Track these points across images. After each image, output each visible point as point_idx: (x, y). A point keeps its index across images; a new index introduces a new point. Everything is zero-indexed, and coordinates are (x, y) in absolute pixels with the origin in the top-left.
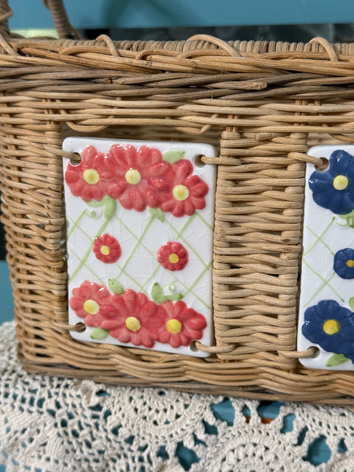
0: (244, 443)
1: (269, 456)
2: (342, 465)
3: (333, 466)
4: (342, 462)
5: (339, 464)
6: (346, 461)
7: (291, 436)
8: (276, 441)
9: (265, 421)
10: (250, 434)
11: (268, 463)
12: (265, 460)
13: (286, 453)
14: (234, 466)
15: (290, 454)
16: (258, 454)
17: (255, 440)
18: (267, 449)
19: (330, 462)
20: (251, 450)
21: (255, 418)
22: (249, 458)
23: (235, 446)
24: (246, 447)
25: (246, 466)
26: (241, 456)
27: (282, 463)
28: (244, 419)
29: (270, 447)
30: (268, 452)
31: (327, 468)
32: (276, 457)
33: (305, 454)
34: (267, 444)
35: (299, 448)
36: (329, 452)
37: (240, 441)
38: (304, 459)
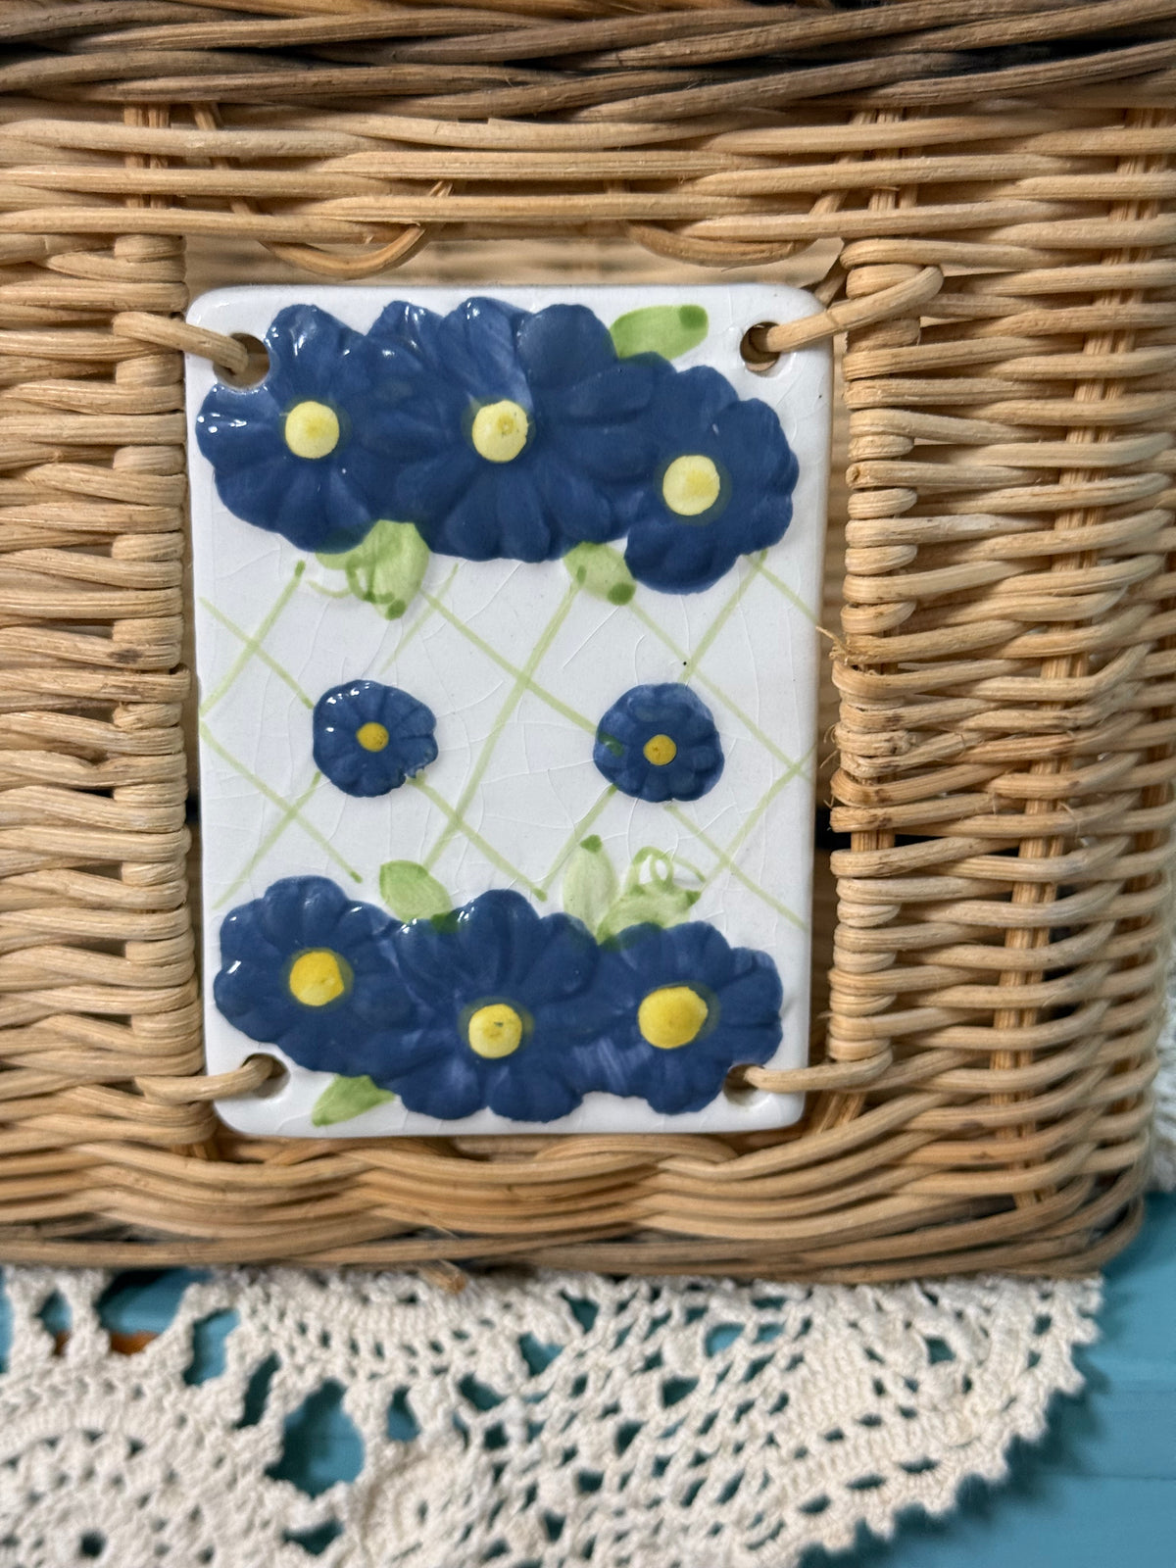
0: (50, 1431)
1: (146, 1475)
2: (410, 1486)
3: (374, 1492)
4: (409, 1475)
5: (399, 1483)
6: (421, 1470)
7: (222, 1394)
8: (169, 1417)
9: (123, 1345)
10: (71, 1396)
11: (144, 1501)
12: (133, 1488)
13: (206, 1456)
14: (19, 1520)
15: (219, 1462)
16: (105, 1468)
17: (91, 1419)
18: (136, 1448)
19: (365, 1477)
20: (76, 1457)
21: (86, 1336)
22: (72, 1486)
23: (19, 1445)
24: (61, 1446)
25: (64, 1517)
26: (42, 1481)
27: (191, 1497)
28: (45, 1344)
29: (148, 1440)
30: (140, 1458)
31: (352, 1500)
32: (171, 1478)
33: (272, 1456)
34: (133, 1429)
35: (248, 1435)
36: (354, 1440)
37: (37, 1426)
38: (275, 1473)
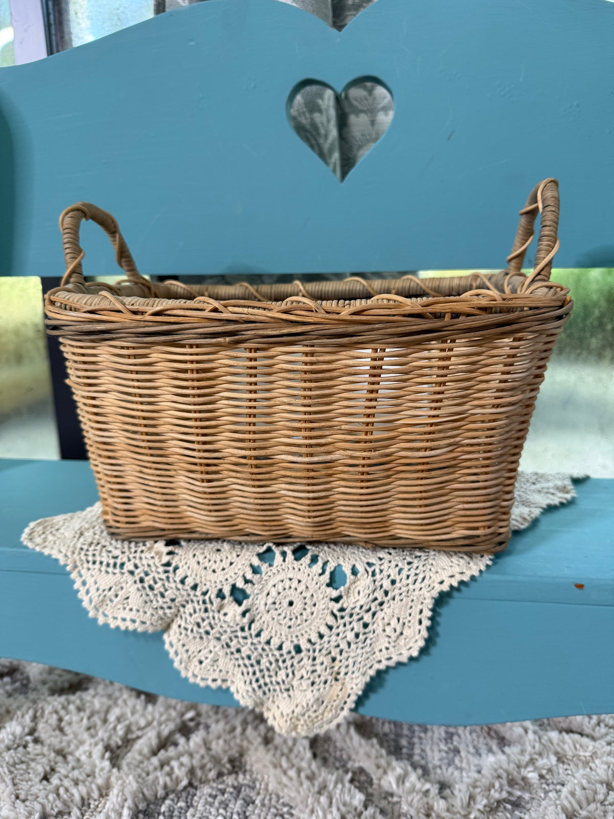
0: (282, 579)
1: (302, 587)
2: (356, 587)
3: (349, 588)
4: (356, 584)
5: (354, 586)
6: (358, 583)
7: (317, 568)
8: (306, 574)
9: (297, 559)
10: (286, 571)
11: (301, 593)
12: (299, 591)
13: (314, 582)
14: (276, 598)
15: (317, 583)
16: (293, 586)
17: (291, 576)
18: (299, 581)
19: (347, 585)
20: (287, 583)
21: (290, 557)
22: (287, 590)
23: (276, 582)
24: (284, 582)
25: (285, 597)
26: (281, 590)
27: (311, 591)
28: (282, 558)
29: (302, 579)
30: (300, 584)
31: (345, 590)
32: (307, 587)
33: (328, 581)
34: (299, 578)
35: (323, 577)
36: (345, 576)
37: (279, 577)
38: (328, 585)
